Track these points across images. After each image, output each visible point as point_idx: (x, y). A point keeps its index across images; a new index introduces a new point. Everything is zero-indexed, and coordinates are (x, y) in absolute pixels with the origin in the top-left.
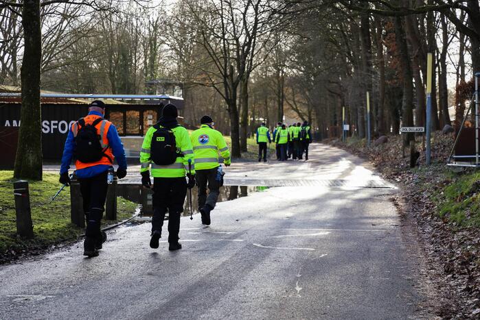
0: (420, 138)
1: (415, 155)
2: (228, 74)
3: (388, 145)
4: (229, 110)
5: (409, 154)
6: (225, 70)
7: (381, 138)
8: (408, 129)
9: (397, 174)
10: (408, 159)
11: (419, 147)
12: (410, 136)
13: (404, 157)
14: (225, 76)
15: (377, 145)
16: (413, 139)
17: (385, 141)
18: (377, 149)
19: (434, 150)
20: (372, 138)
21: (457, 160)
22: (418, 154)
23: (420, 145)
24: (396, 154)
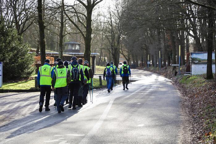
0: (178, 68)
1: (176, 73)
2: (113, 45)
3: (167, 70)
4: (113, 58)
5: (174, 72)
6: (112, 44)
7: (164, 67)
8: (174, 65)
9: (171, 77)
10: (174, 74)
11: (177, 70)
12: (175, 67)
13: (173, 73)
14: (112, 46)
15: (163, 70)
16: (176, 68)
17: (166, 68)
18: (163, 71)
19: (182, 71)
20: (161, 67)
21: (187, 73)
22: (177, 72)
23: (178, 70)
24: (170, 73)
